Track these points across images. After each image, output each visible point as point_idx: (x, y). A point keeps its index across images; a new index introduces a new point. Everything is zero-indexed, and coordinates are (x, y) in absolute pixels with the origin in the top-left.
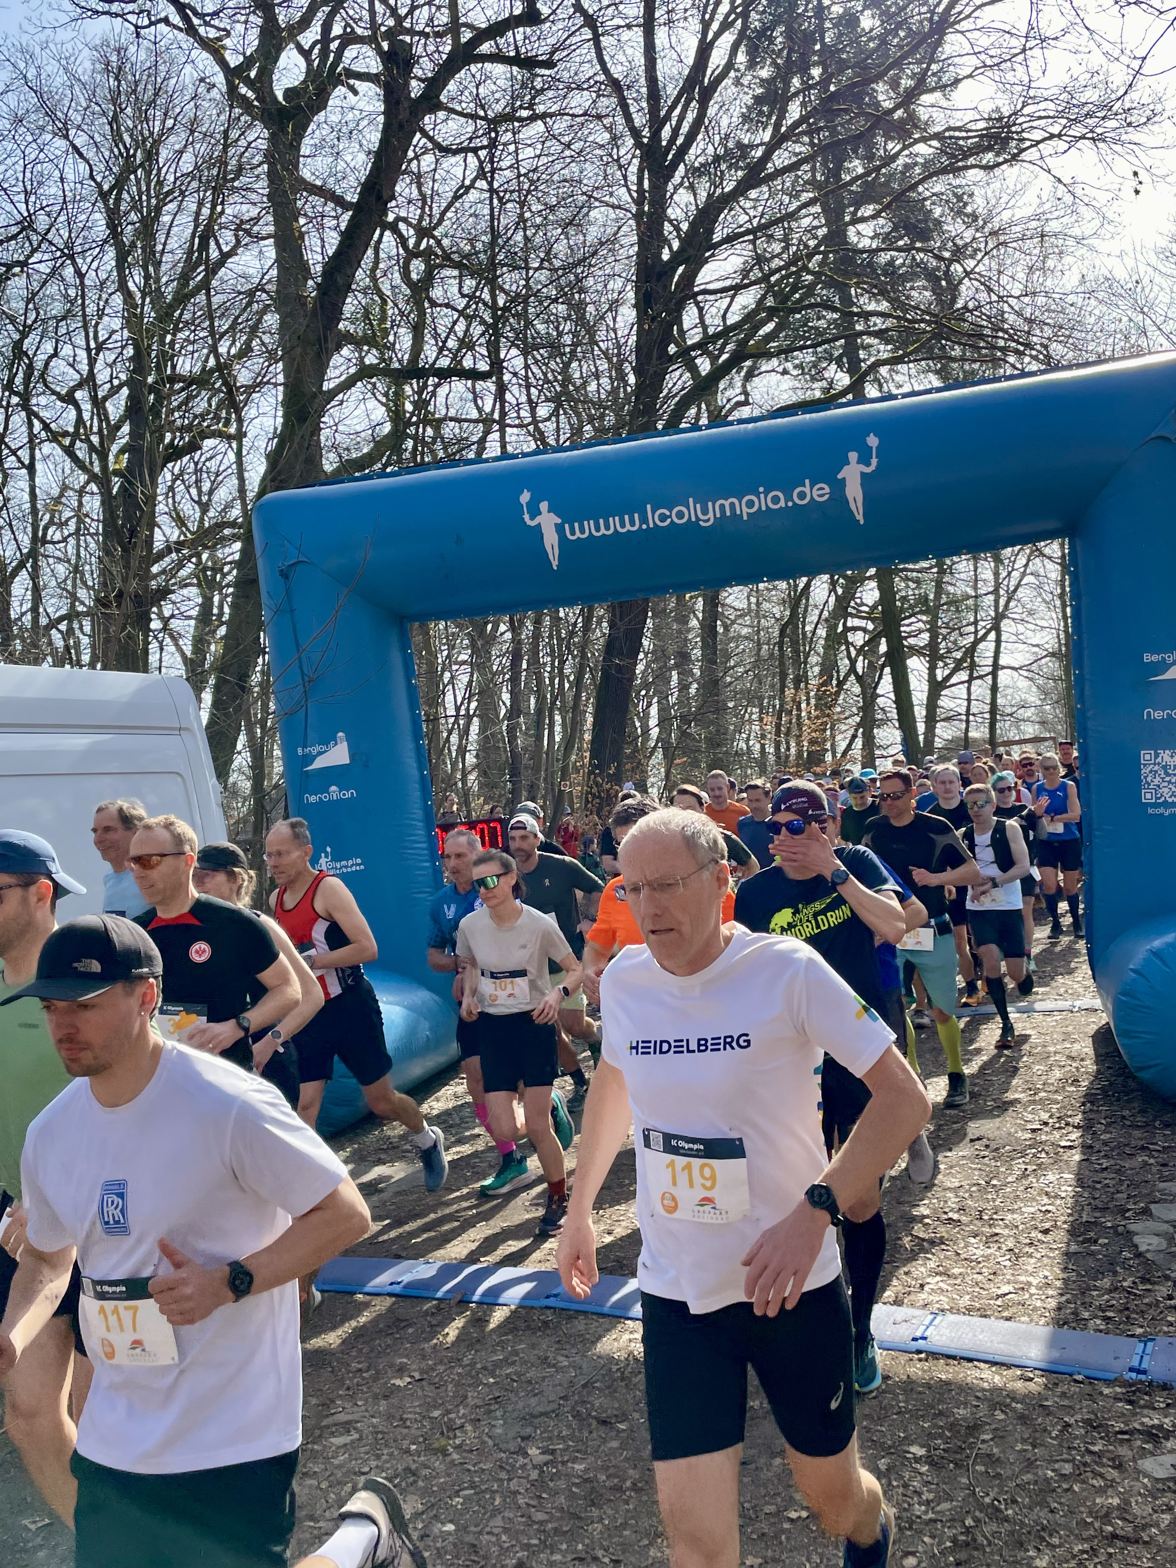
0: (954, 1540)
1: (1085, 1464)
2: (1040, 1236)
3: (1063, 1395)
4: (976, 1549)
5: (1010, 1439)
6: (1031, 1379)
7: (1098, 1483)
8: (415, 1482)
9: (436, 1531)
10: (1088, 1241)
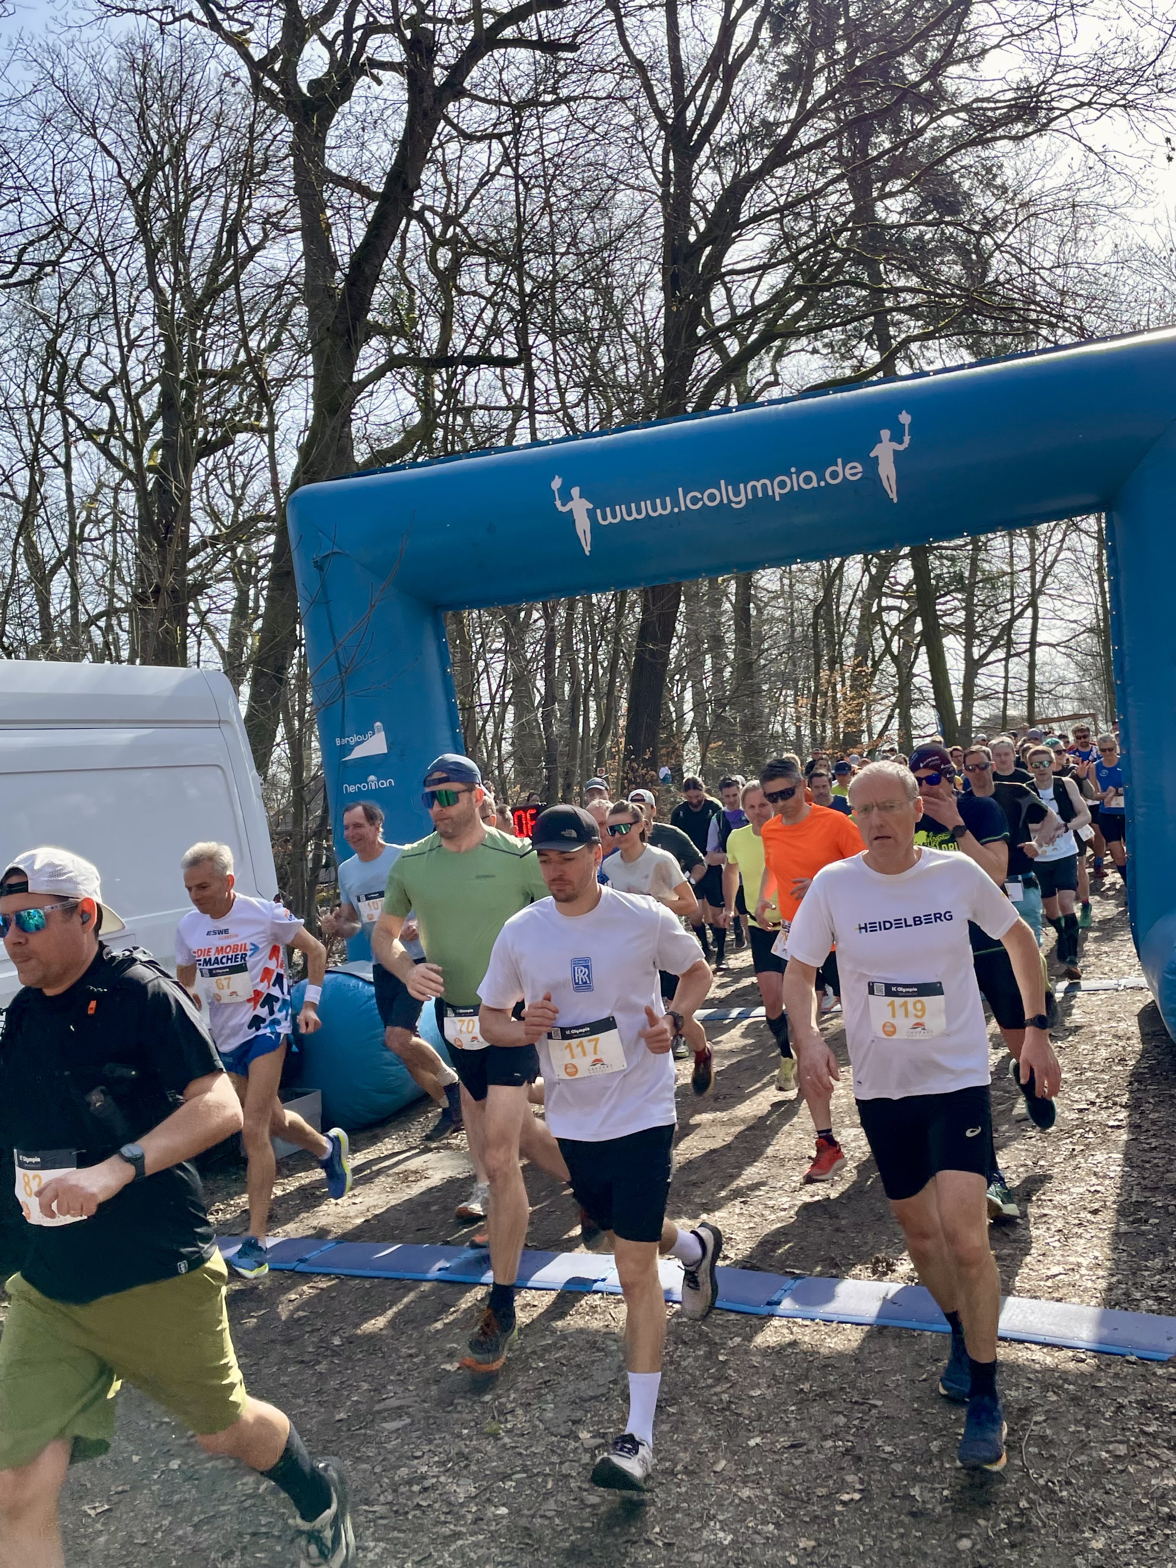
0: (1009, 1523)
1: (1140, 1445)
2: (1089, 1217)
3: (1116, 1376)
4: (1031, 1531)
5: (1064, 1420)
6: (1083, 1361)
7: (1154, 1464)
8: (466, 1466)
9: (490, 1514)
10: (1139, 1221)
